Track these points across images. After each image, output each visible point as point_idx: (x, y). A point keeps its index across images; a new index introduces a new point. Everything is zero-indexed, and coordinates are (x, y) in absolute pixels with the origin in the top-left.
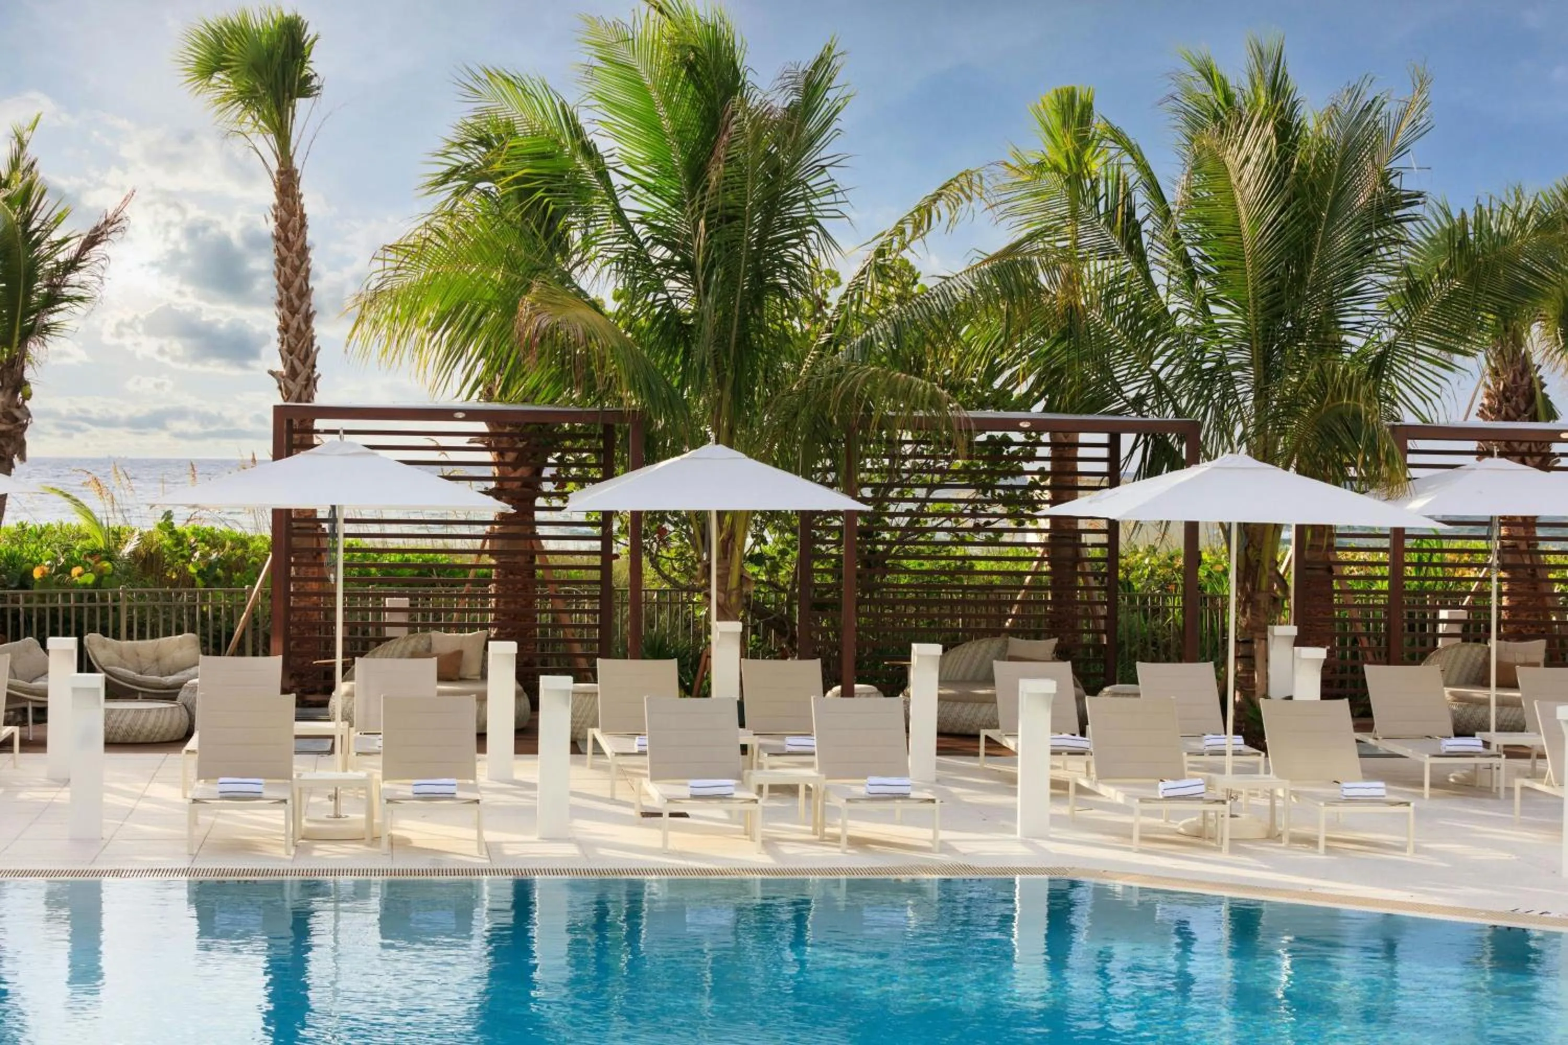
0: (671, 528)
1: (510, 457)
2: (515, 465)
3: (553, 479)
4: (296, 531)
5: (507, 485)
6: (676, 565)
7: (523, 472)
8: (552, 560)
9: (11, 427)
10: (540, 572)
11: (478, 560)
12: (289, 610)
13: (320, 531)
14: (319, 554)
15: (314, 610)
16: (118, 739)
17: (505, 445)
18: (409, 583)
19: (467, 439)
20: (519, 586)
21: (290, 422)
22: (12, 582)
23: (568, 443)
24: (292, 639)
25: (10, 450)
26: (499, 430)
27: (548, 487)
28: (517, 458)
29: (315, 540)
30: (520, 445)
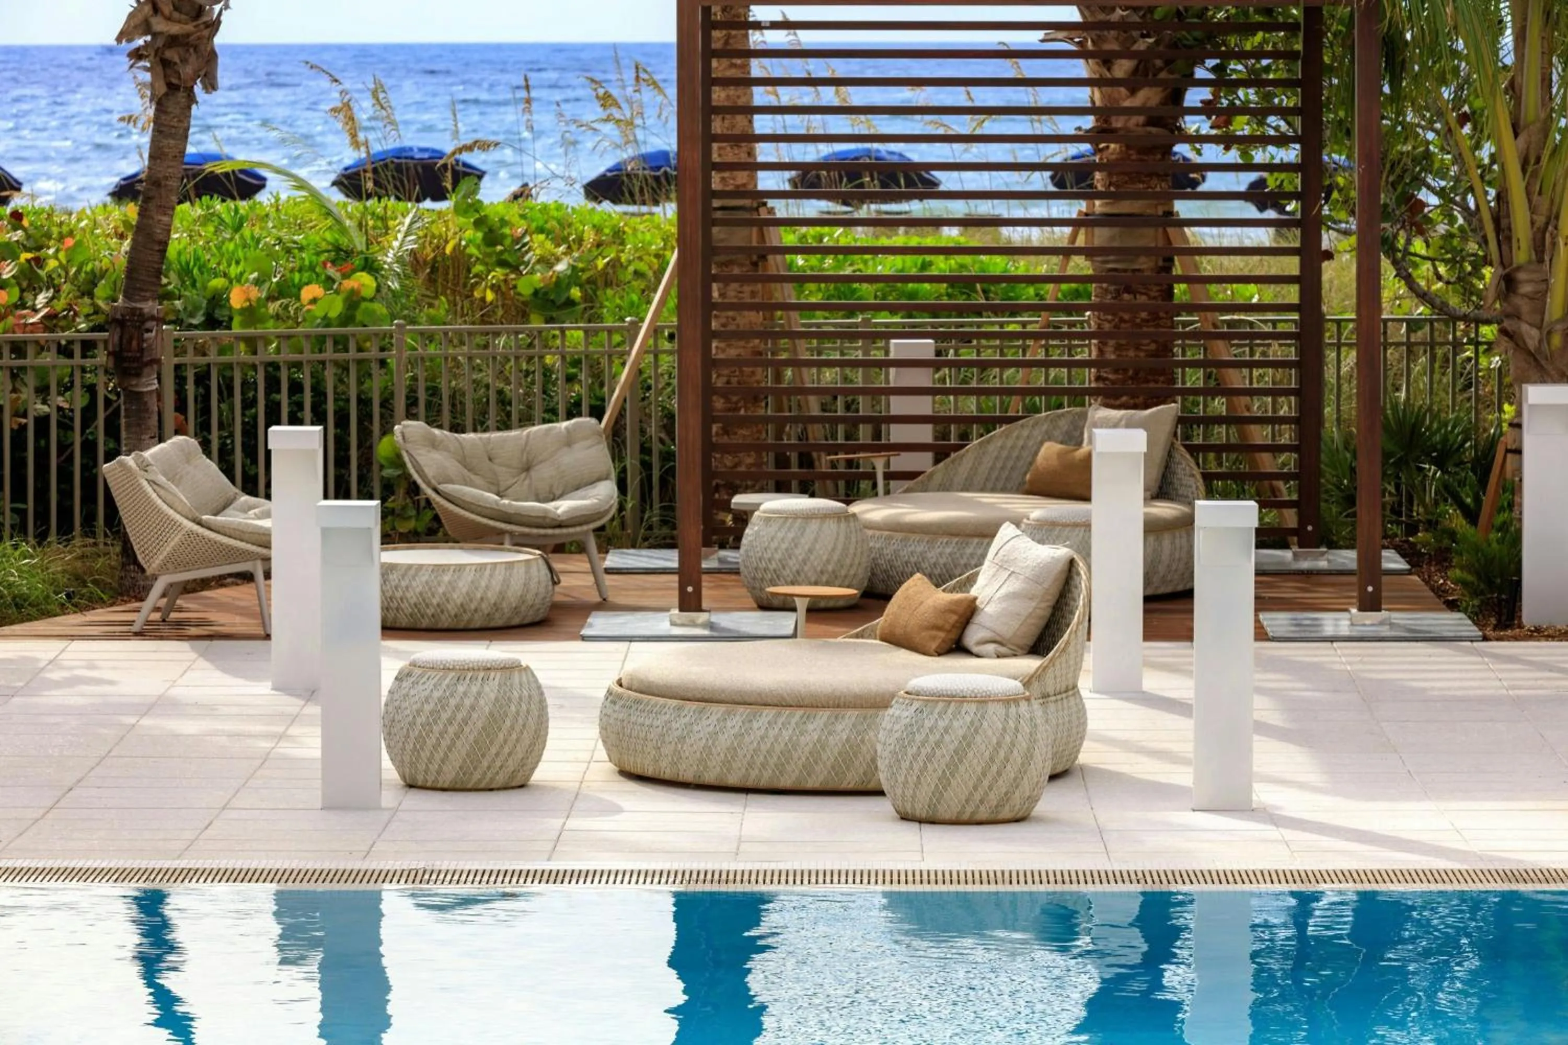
0: (1434, 200)
1: (1122, 68)
2: (1132, 84)
3: (1207, 109)
4: (719, 215)
5: (1118, 122)
6: (1442, 269)
7: (1148, 96)
8: (1208, 266)
9: (189, 28)
10: (1179, 289)
11: (1064, 267)
12: (710, 363)
13: (764, 215)
14: (763, 257)
15: (756, 364)
16: (404, 622)
17: (1115, 46)
18: (934, 310)
19: (1040, 34)
20: (1144, 315)
21: (707, 11)
22: (192, 315)
23: (1232, 40)
24: (715, 420)
25: (187, 71)
26: (1102, 17)
27: (1194, 124)
28: (1135, 71)
29: (755, 230)
30: (1142, 45)
